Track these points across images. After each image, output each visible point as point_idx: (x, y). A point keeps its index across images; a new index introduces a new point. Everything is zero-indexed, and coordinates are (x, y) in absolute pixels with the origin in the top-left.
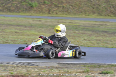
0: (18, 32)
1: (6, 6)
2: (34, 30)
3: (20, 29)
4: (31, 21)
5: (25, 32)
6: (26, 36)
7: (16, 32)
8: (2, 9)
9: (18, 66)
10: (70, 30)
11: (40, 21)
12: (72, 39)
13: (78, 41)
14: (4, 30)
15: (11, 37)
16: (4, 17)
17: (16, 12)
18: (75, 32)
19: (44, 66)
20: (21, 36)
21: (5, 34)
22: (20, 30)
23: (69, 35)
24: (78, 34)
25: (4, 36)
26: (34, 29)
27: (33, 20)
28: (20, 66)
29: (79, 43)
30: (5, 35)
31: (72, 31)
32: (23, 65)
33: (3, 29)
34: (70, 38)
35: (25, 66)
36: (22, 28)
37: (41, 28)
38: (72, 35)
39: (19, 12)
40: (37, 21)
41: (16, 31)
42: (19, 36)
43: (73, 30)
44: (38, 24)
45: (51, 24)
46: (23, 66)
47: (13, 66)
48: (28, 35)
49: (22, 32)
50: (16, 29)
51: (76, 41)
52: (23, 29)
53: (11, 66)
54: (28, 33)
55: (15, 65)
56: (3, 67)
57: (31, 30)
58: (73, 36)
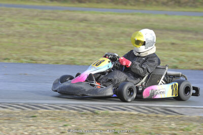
0: (177, 44)
3: (184, 37)
5: (190, 43)
6: (189, 51)
7: (173, 44)
9: (142, 114)
16: (166, 15)
17: (191, 6)
19: (195, 116)
20: (180, 51)
22: (182, 39)
28: (145, 115)
32: (152, 112)
35: (156, 115)
36: (190, 36)
39: (196, 7)
41: (174, 41)
42: (175, 51)
46: (151, 114)
47: (131, 115)
48: (194, 50)
49: (184, 44)
52: (189, 38)
53: (126, 114)
54: (195, 45)
55: (136, 113)
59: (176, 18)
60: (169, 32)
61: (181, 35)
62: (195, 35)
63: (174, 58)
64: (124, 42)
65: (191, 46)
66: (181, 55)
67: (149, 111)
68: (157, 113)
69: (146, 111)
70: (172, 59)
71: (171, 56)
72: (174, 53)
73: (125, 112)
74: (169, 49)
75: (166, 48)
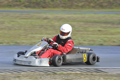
0: (102, 31)
1: (98, 2)
3: (106, 27)
5: (110, 30)
6: (109, 35)
7: (99, 31)
8: (94, 5)
9: (83, 73)
14: (87, 29)
16: (95, 14)
17: (109, 8)
19: (114, 73)
20: (104, 35)
21: (86, 33)
28: (85, 74)
32: (89, 72)
35: (91, 73)
36: (109, 25)
39: (112, 8)
41: (100, 29)
42: (101, 35)
47: (77, 74)
48: (112, 34)
49: (106, 31)
52: (109, 27)
53: (74, 74)
54: (113, 31)
55: (80, 73)
56: (64, 75)
57: (117, 28)
59: (101, 15)
61: (104, 25)
62: (112, 25)
63: (101, 39)
66: (105, 37)
68: (92, 72)
69: (85, 71)
70: (99, 40)
71: (99, 38)
72: (100, 36)
73: (73, 72)
74: (97, 34)
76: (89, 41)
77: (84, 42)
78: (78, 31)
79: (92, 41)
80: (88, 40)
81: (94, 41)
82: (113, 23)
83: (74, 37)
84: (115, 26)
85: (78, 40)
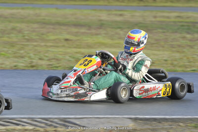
0: (71, 40)
2: (104, 35)
3: (77, 32)
4: (104, 16)
5: (85, 39)
6: (84, 48)
7: (67, 40)
10: (176, 32)
11: (121, 15)
12: (178, 52)
13: (188, 58)
14: (44, 36)
15: (53, 50)
16: (57, 9)
18: (184, 38)
20: (75, 48)
21: (43, 44)
22: (76, 34)
23: (172, 45)
24: (191, 40)
25: (39, 48)
26: (104, 32)
27: (109, 14)
29: (190, 62)
30: (42, 46)
31: (178, 35)
33: (43, 34)
34: (174, 49)
36: (83, 30)
37: (118, 31)
38: (178, 43)
40: (116, 15)
41: (68, 37)
43: (181, 33)
44: (116, 22)
45: (140, 20)
49: (78, 40)
50: (69, 33)
51: (185, 58)
52: (83, 33)
54: (90, 40)
57: (97, 34)
58: (179, 46)
59: (68, 11)
60: (62, 27)
61: (74, 30)
62: (89, 30)
63: (70, 56)
64: (15, 40)
65: (86, 42)
66: (77, 53)
67: (46, 124)
68: (55, 127)
69: (43, 125)
70: (67, 57)
71: (66, 54)
72: (69, 50)
73: (19, 127)
74: (63, 46)
75: (60, 45)
76: (49, 60)
77: (41, 62)
78: (28, 40)
79: (54, 59)
80: (46, 59)
81: (57, 60)
82: (89, 26)
83: (22, 52)
84: (93, 31)
85: (30, 57)
